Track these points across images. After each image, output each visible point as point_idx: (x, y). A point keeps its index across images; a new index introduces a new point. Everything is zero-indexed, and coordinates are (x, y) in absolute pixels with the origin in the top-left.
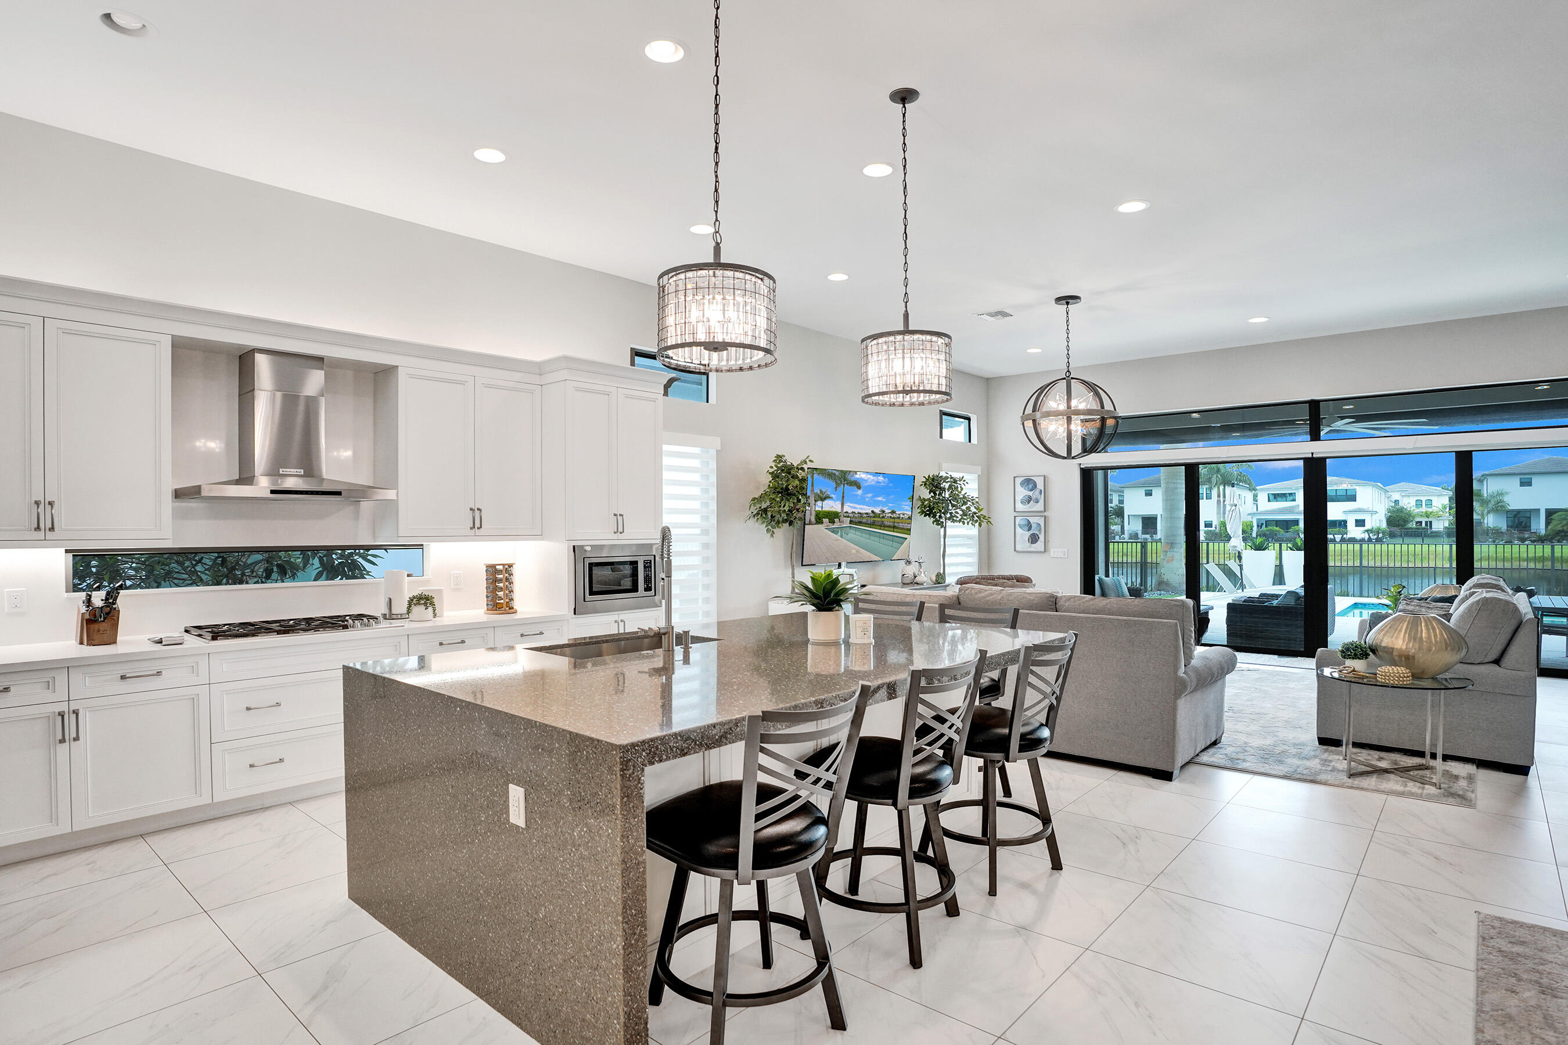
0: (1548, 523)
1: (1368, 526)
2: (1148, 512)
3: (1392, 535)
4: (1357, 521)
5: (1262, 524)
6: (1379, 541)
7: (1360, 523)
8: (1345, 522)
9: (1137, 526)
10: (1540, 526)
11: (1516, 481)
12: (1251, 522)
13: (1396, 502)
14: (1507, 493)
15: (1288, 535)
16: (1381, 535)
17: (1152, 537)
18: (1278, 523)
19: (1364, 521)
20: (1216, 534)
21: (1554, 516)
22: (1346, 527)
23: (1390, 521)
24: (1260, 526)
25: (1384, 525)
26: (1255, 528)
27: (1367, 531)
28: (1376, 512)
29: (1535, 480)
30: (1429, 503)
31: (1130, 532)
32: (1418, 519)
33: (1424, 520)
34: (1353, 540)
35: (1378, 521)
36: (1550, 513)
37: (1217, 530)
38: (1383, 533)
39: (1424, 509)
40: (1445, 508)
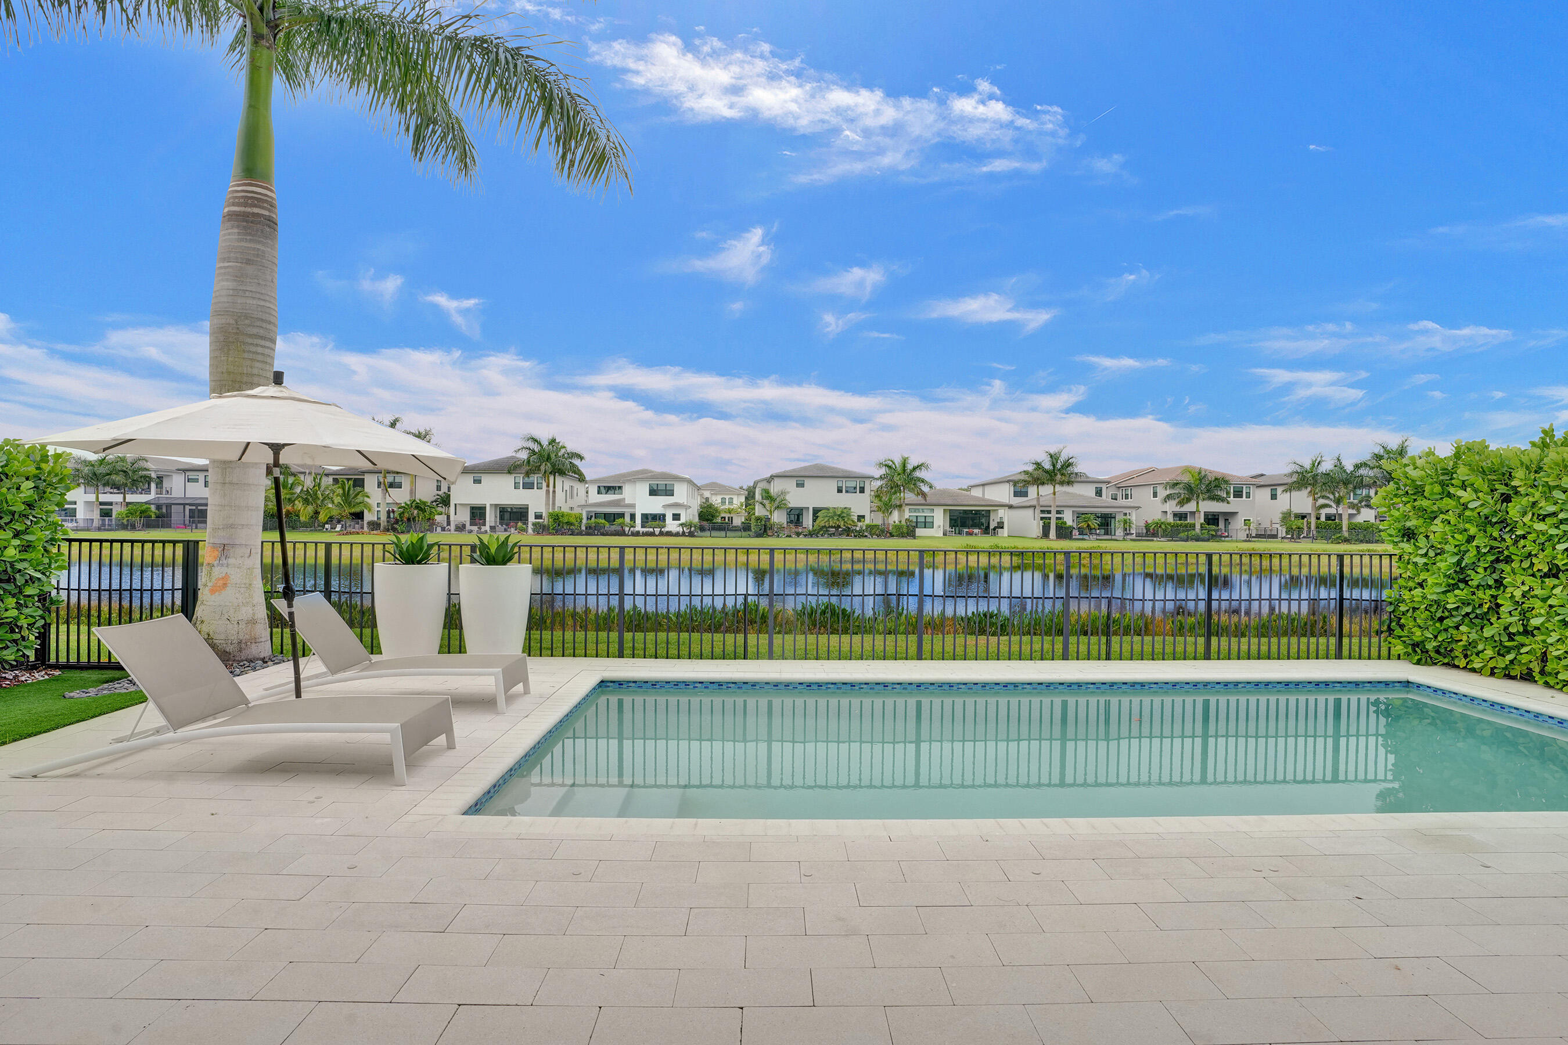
0: (814, 521)
1: (683, 520)
2: (477, 501)
3: (702, 529)
4: (674, 515)
5: (591, 516)
6: (691, 535)
7: (676, 517)
8: (664, 516)
9: (464, 517)
10: (808, 521)
11: (793, 482)
12: (581, 514)
13: (707, 499)
14: (788, 493)
15: (613, 528)
16: (693, 529)
17: (479, 528)
18: (606, 516)
19: (679, 515)
20: (544, 526)
21: (819, 514)
22: (664, 520)
23: (702, 516)
24: (589, 518)
25: (696, 520)
26: (584, 521)
27: (682, 525)
28: (690, 507)
29: (808, 482)
30: (731, 502)
31: (457, 523)
32: (723, 515)
33: (727, 516)
34: (669, 534)
35: (690, 515)
36: (816, 511)
37: (546, 523)
38: (695, 526)
39: (727, 506)
40: (742, 505)
